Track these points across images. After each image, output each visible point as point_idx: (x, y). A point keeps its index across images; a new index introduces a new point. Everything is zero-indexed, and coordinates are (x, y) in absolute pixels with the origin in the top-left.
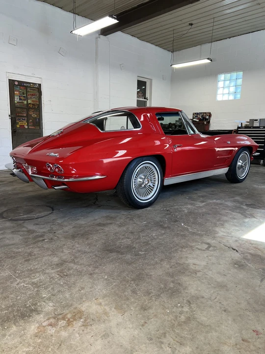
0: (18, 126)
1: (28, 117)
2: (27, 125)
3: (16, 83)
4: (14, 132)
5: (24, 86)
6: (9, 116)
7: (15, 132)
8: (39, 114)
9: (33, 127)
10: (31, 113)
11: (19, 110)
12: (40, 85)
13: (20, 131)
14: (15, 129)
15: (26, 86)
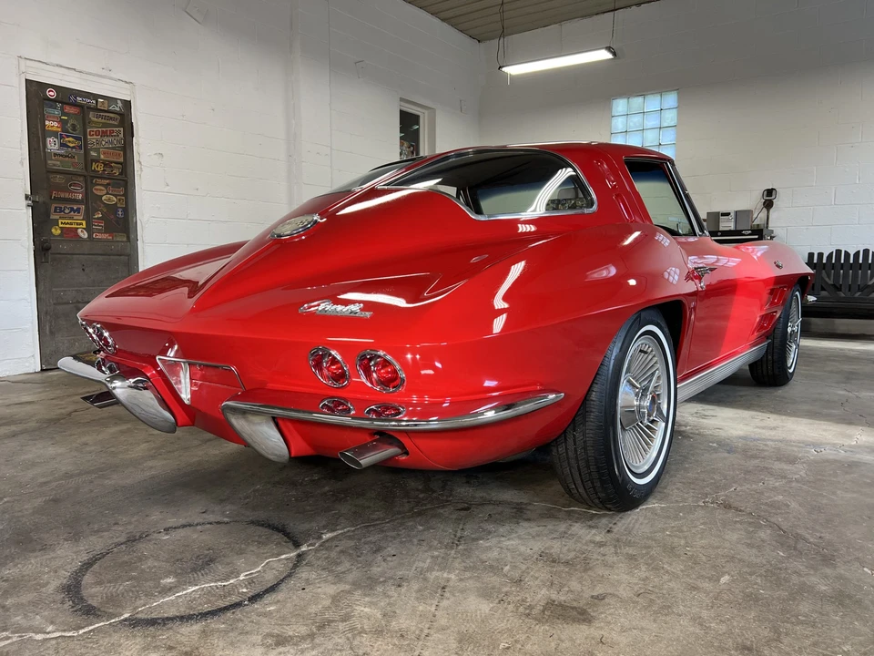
0: (56, 231)
1: (90, 202)
2: (88, 229)
3: (52, 94)
4: (43, 250)
5: (75, 105)
6: (27, 197)
7: (48, 249)
8: (125, 195)
9: (105, 236)
10: (99, 190)
11: (58, 179)
12: (127, 104)
13: (65, 247)
14: (46, 241)
15: (81, 106)
